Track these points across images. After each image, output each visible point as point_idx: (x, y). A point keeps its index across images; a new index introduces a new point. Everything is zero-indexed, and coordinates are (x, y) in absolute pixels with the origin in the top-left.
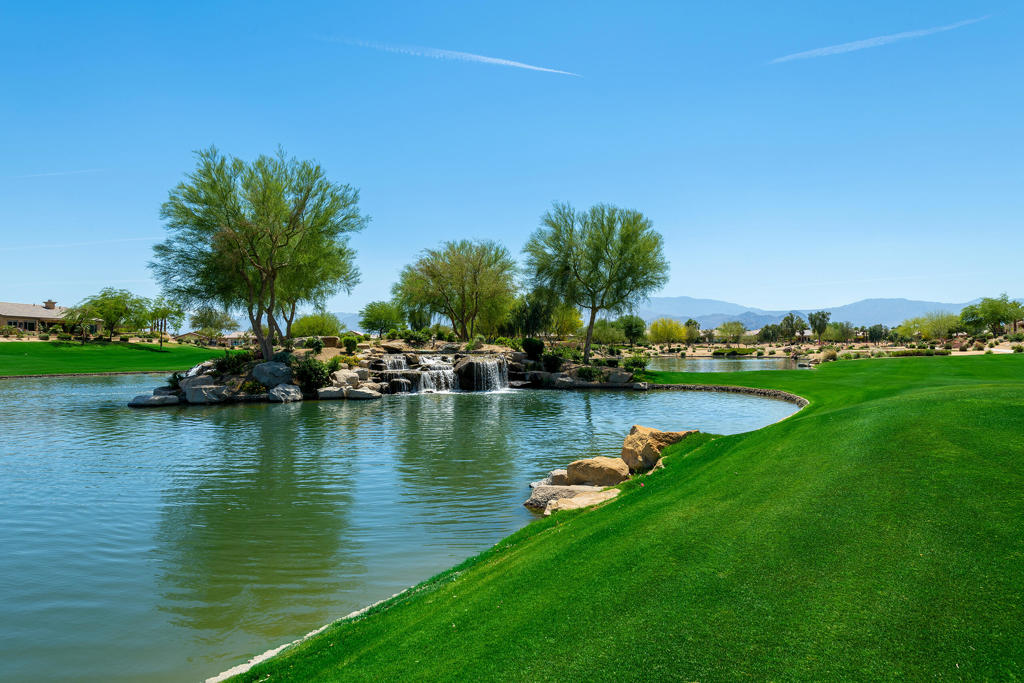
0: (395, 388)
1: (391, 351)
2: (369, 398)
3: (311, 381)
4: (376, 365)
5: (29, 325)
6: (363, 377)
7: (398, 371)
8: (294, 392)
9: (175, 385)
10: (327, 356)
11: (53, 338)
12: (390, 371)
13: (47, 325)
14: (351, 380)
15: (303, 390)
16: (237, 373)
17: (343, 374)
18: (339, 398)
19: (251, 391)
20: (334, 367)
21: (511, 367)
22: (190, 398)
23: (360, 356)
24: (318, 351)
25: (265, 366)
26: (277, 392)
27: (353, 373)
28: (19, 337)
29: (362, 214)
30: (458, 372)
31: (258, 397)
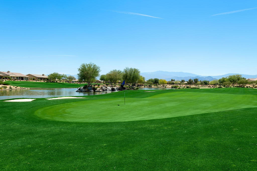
0: (104, 91)
1: (104, 86)
2: (101, 91)
3: (94, 89)
4: (102, 88)
5: (41, 79)
6: (100, 89)
7: (104, 89)
8: (93, 91)
9: (79, 89)
10: (96, 87)
11: (46, 81)
12: (103, 89)
13: (44, 79)
14: (99, 90)
15: (93, 90)
16: (86, 88)
17: (98, 89)
18: (98, 91)
19: (88, 90)
20: (97, 88)
21: (119, 88)
22: (82, 91)
23: (100, 87)
24: (95, 86)
25: (89, 88)
26: (91, 90)
27: (99, 89)
28: (41, 81)
29: (100, 70)
30: (112, 89)
31: (88, 91)
